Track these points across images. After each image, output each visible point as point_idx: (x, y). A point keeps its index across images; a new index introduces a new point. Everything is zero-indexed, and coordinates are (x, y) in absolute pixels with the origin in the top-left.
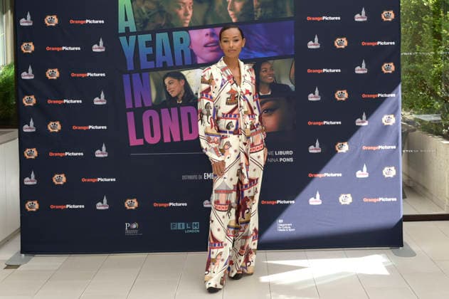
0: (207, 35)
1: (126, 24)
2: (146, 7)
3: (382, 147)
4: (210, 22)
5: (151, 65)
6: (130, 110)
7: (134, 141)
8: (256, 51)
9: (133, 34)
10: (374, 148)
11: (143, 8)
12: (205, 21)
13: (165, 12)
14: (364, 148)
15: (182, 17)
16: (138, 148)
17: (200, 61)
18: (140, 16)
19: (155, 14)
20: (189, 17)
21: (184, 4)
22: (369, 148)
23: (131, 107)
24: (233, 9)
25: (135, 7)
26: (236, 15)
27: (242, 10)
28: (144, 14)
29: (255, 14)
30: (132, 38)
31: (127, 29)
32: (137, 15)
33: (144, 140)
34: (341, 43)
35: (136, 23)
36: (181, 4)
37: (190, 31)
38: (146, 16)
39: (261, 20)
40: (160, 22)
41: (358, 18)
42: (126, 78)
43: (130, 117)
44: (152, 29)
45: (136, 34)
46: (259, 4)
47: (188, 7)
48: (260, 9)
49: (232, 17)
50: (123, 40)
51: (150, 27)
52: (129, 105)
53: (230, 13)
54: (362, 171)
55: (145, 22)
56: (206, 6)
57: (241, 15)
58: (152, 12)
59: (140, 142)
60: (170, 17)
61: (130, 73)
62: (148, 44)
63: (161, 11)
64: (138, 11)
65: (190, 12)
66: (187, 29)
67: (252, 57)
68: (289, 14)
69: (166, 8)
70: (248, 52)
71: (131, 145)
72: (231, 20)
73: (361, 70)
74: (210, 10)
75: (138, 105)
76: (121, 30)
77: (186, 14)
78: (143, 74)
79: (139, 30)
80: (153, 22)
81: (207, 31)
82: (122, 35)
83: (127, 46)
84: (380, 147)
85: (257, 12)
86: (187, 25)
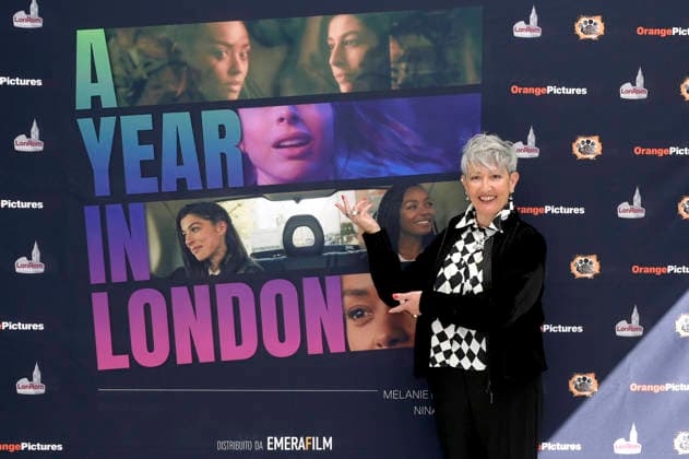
0: (282, 120)
1: (95, 90)
2: (140, 52)
3: (674, 387)
4: (290, 93)
5: (150, 185)
6: (100, 288)
7: (107, 360)
8: (393, 159)
9: (109, 112)
10: (656, 389)
11: (134, 54)
12: (277, 88)
13: (184, 64)
14: (634, 387)
15: (225, 77)
16: (114, 376)
17: (263, 180)
18: (128, 73)
19: (162, 67)
20: (240, 78)
21: (230, 46)
22: (645, 388)
23: (103, 281)
24: (343, 62)
25: (116, 51)
26: (348, 76)
27: (362, 65)
28: (135, 67)
29: (393, 75)
30: (108, 123)
31: (96, 100)
32: (119, 70)
33: (132, 359)
34: (589, 148)
35: (116, 87)
36: (223, 48)
37: (241, 111)
38: (141, 72)
39: (408, 91)
40: (172, 88)
41: (628, 92)
42: (91, 213)
43: (100, 304)
44: (154, 102)
45: (117, 112)
46: (402, 52)
47: (237, 56)
48: (403, 65)
49: (339, 80)
50: (85, 125)
51: (150, 97)
52: (97, 276)
53: (336, 71)
54: (628, 439)
55: (139, 86)
56: (278, 54)
57: (360, 77)
58: (157, 64)
59: (122, 362)
60: (195, 76)
61: (102, 203)
62: (144, 137)
63: (175, 62)
64: (122, 60)
65: (243, 67)
66: (235, 106)
67: (384, 175)
68: (471, 77)
69: (186, 57)
70: (372, 162)
71: (101, 366)
72: (338, 87)
73: (631, 210)
74: (289, 64)
75: (119, 276)
76: (82, 102)
77: (233, 71)
78: (132, 206)
79: (125, 104)
80: (157, 87)
81: (282, 110)
82: (84, 114)
83: (95, 140)
84: (668, 386)
85: (396, 71)
86: (234, 97)
